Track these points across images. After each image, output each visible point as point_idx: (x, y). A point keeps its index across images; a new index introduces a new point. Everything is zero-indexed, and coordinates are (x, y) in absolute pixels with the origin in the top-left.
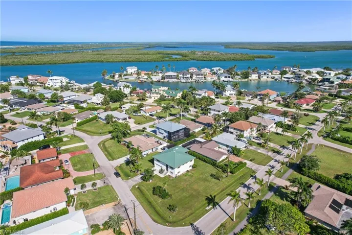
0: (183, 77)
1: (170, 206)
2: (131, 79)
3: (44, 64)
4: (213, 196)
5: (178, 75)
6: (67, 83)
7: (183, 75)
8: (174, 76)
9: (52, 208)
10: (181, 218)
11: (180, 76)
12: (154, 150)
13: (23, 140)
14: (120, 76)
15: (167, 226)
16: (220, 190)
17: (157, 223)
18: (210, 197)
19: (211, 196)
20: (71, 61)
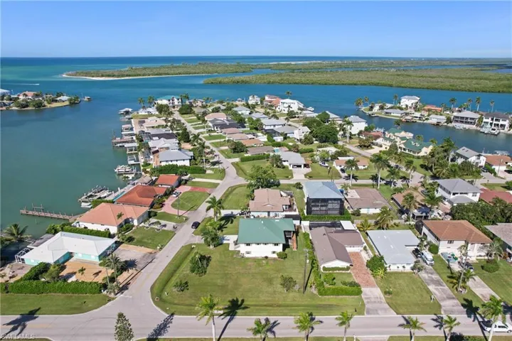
0: (491, 124)
1: (186, 283)
2: (394, 115)
3: (312, 84)
4: (245, 303)
5: (481, 119)
6: (300, 109)
7: (492, 119)
8: (473, 119)
9: (106, 227)
10: (176, 302)
11: (485, 120)
12: (272, 214)
13: (167, 161)
14: (382, 108)
15: (153, 300)
16: (265, 303)
17: (151, 291)
18: (239, 303)
19: (243, 301)
20: (347, 81)
